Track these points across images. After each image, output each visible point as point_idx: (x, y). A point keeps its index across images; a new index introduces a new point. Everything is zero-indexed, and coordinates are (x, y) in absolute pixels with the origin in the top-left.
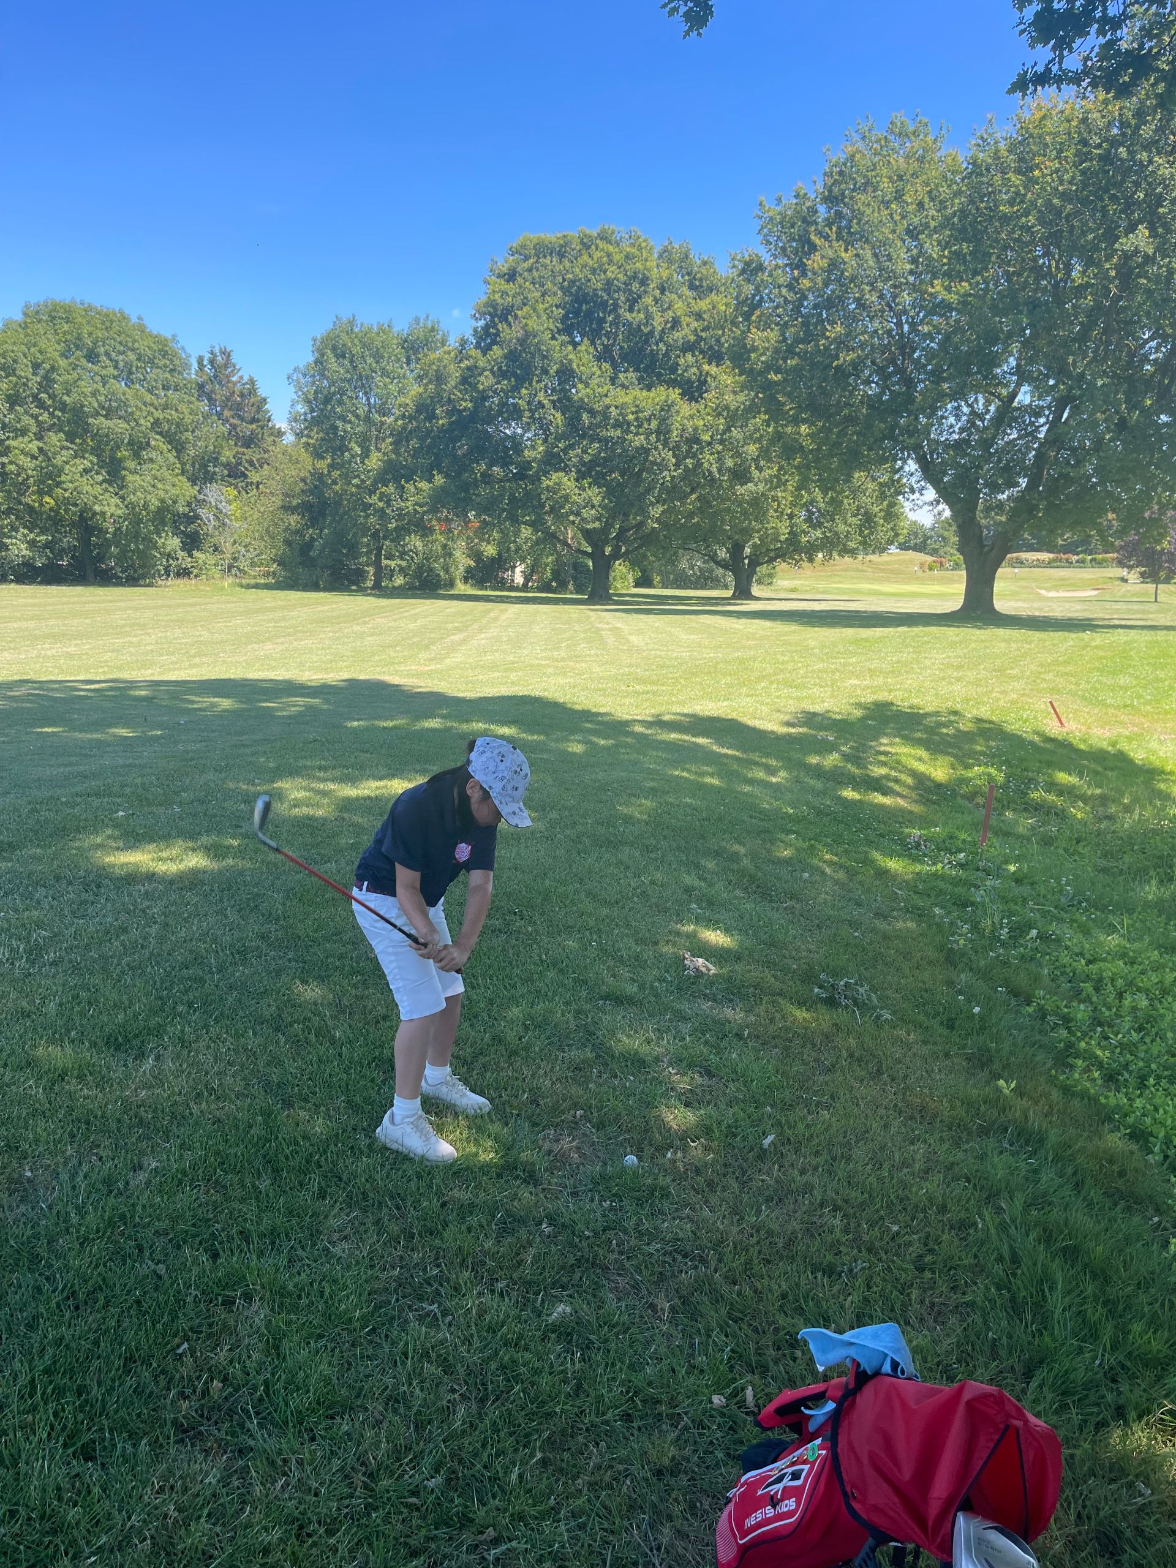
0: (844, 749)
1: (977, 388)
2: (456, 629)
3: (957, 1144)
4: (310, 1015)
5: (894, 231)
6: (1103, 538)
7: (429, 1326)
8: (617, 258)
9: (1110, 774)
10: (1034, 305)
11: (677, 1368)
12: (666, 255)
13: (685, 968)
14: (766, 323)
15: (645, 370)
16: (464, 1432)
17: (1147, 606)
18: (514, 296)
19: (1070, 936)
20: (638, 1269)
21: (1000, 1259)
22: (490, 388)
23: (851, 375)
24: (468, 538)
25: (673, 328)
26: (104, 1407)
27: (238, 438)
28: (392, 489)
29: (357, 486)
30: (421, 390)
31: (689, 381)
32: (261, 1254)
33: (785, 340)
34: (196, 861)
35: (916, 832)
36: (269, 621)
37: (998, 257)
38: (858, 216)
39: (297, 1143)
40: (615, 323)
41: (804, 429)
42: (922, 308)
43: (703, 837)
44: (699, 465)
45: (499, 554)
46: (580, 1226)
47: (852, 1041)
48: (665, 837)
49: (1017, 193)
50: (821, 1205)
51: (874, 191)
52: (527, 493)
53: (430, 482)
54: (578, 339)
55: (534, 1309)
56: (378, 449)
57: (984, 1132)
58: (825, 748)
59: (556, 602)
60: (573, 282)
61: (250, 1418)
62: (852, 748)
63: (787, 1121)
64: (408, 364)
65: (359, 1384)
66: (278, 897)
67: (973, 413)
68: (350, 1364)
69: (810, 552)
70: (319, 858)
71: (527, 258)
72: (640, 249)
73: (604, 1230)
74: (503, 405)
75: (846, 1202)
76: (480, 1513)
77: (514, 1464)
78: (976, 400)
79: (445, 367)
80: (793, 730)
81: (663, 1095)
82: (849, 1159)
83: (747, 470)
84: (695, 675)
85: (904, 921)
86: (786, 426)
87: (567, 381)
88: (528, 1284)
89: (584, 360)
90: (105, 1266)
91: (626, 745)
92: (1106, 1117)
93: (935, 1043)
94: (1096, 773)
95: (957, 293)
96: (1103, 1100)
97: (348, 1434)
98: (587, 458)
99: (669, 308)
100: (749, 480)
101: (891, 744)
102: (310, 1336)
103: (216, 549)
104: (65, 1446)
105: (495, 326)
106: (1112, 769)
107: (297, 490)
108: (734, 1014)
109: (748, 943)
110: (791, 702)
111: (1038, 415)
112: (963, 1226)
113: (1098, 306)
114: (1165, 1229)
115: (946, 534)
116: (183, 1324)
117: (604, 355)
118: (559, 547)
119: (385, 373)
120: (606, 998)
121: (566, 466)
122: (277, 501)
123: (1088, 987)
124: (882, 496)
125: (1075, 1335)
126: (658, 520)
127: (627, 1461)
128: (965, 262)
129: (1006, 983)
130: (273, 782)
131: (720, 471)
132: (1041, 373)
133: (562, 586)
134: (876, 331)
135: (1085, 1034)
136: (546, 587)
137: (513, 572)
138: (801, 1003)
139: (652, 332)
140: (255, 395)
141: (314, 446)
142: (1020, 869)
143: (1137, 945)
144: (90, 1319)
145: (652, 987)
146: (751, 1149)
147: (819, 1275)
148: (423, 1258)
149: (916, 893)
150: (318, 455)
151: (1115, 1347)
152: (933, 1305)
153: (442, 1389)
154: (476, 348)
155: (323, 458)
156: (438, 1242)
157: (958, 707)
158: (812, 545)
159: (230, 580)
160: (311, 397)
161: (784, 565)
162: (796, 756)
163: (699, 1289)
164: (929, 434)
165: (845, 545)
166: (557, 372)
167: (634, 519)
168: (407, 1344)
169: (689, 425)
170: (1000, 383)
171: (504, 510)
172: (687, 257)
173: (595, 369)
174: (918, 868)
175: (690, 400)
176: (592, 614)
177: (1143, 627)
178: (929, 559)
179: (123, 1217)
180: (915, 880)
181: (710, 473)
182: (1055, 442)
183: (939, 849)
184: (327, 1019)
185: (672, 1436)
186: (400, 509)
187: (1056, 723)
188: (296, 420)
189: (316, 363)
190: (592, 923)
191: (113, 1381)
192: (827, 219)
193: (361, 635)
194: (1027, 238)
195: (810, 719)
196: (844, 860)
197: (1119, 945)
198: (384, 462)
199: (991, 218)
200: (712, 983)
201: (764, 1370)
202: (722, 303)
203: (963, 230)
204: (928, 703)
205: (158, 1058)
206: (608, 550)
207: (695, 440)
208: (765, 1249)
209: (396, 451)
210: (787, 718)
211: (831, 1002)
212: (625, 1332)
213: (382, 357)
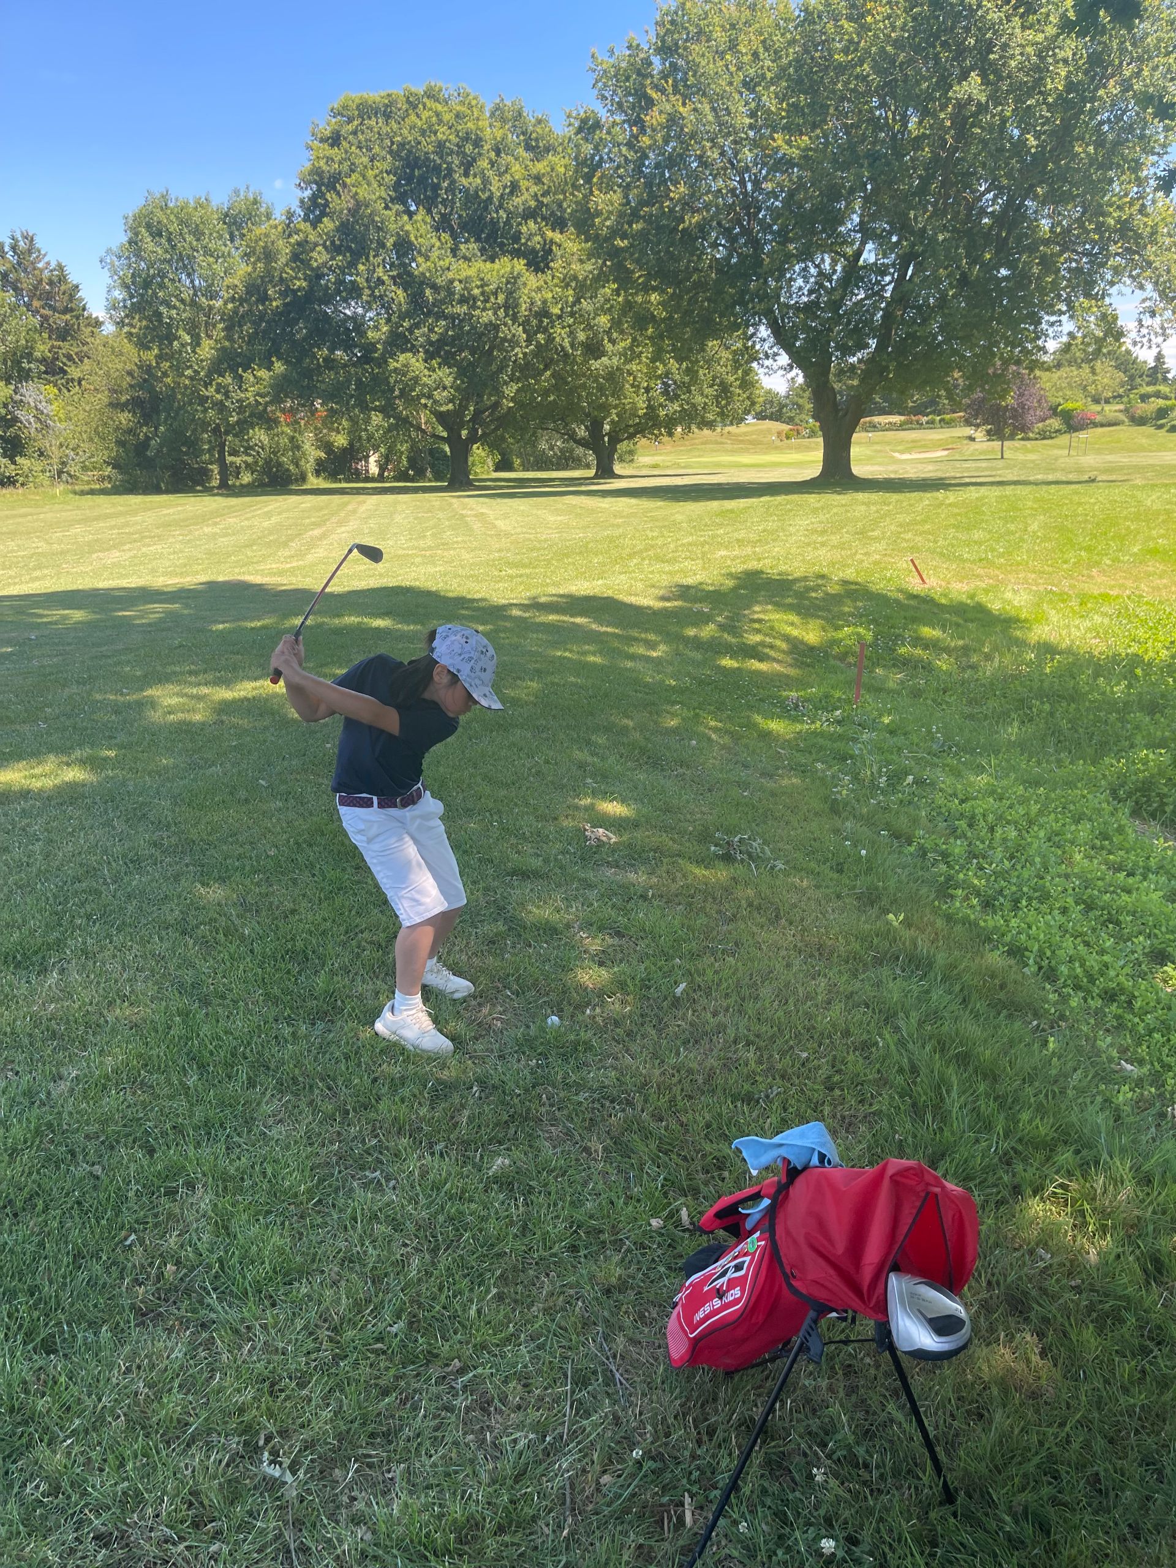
0: (719, 619)
1: (824, 248)
2: (314, 524)
3: (855, 975)
4: (216, 916)
5: (731, 84)
6: (950, 397)
7: (374, 1191)
8: (446, 117)
9: (970, 625)
10: (874, 158)
11: (615, 1200)
12: (498, 114)
13: (586, 839)
14: (608, 185)
15: (487, 240)
16: (419, 1280)
17: (994, 464)
18: (340, 163)
19: (945, 780)
20: (570, 1118)
21: (901, 1071)
22: (325, 264)
23: (697, 238)
24: (316, 428)
25: (512, 193)
26: (58, 1304)
27: (51, 331)
28: (230, 380)
29: (191, 378)
30: (250, 269)
31: (533, 251)
32: (198, 1145)
33: (628, 203)
34: (74, 774)
35: (793, 694)
36: (112, 528)
37: (836, 109)
38: (694, 67)
39: (219, 1038)
40: (451, 189)
41: (654, 297)
42: (764, 164)
43: (592, 714)
44: (550, 339)
45: (351, 444)
46: (511, 1085)
47: (750, 892)
48: (554, 717)
49: (851, 41)
50: (735, 1042)
51: (708, 41)
52: (374, 378)
53: (269, 370)
54: (413, 208)
55: (474, 1165)
56: (210, 337)
57: (878, 962)
58: (702, 619)
59: (416, 490)
60: (402, 145)
61: (209, 1294)
62: (727, 618)
63: (697, 971)
64: (232, 240)
65: (312, 1250)
66: (166, 803)
67: (821, 274)
68: (301, 1234)
69: (669, 424)
70: (202, 762)
71: (350, 120)
72: (470, 107)
73: (534, 1087)
74: (340, 282)
75: (758, 1036)
76: (445, 1349)
77: (471, 1301)
78: (823, 260)
79: (273, 243)
80: (668, 604)
81: (576, 958)
82: (757, 998)
83: (600, 343)
84: (567, 556)
85: (790, 778)
86: (636, 294)
87: (406, 254)
88: (466, 1144)
89: (422, 231)
90: (38, 1173)
91: (505, 630)
92: (987, 938)
93: (827, 887)
94: (958, 625)
95: (798, 148)
96: (982, 924)
97: (309, 1297)
98: (434, 337)
99: (506, 171)
100: (603, 354)
101: (764, 612)
102: (258, 1213)
103: (41, 454)
104: (25, 1343)
105: (323, 196)
106: (972, 621)
107: (125, 385)
108: (638, 878)
109: (645, 811)
110: (664, 577)
111: (884, 273)
112: (865, 1047)
113: (936, 158)
114: (1044, 1030)
115: (801, 401)
116: (127, 1218)
117: (442, 225)
118: (413, 434)
119: (208, 252)
120: (514, 873)
121: (413, 346)
122: (104, 398)
123: (963, 824)
124: (737, 365)
125: (971, 1129)
126: (513, 399)
127: (578, 1285)
128: (803, 114)
129: (888, 826)
130: (142, 690)
131: (572, 345)
132: (884, 230)
133: (420, 474)
134: (719, 191)
135: (962, 867)
136: (402, 476)
137: (367, 462)
138: (700, 862)
139: (490, 198)
140: (66, 282)
141: (138, 336)
142: (892, 721)
143: (1005, 782)
144: (31, 1224)
145: (556, 859)
146: (666, 998)
147: (739, 1104)
148: (361, 1131)
149: (798, 751)
150: (143, 345)
151: (1006, 1136)
152: (843, 1118)
153: (394, 1244)
154: (305, 220)
155: (150, 349)
156: (373, 1115)
157: (825, 571)
158: (671, 419)
159: (62, 487)
160: (129, 281)
161: (644, 440)
162: (673, 629)
163: (629, 1129)
164: (779, 297)
165: (703, 417)
166: (394, 245)
167: (488, 400)
168: (354, 1209)
169: (538, 298)
170: (845, 242)
171: (352, 396)
172: (520, 115)
173: (434, 240)
174: (799, 727)
175: (536, 271)
176: (454, 500)
177: (992, 484)
178: (785, 427)
179: (50, 1125)
180: (796, 739)
181: (563, 348)
182: (901, 300)
183: (817, 709)
184: (234, 918)
185: (617, 1258)
186: (240, 401)
187: (918, 580)
188: (114, 308)
189: (130, 242)
190: (491, 805)
191: (64, 1277)
192: (662, 72)
193: (214, 536)
194: (862, 88)
195: (685, 592)
196: (728, 726)
197: (988, 784)
198: (217, 350)
199: (827, 67)
200: (614, 851)
201: (695, 1192)
202: (560, 164)
203: (799, 82)
204: (796, 568)
205: (62, 971)
206: (464, 433)
207: (544, 313)
208: (687, 1086)
209: (229, 338)
210: (661, 593)
211: (728, 858)
212: (563, 1175)
213: (203, 234)
